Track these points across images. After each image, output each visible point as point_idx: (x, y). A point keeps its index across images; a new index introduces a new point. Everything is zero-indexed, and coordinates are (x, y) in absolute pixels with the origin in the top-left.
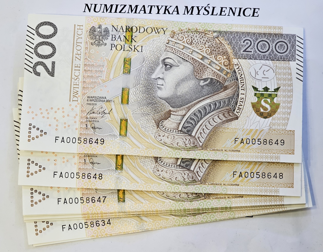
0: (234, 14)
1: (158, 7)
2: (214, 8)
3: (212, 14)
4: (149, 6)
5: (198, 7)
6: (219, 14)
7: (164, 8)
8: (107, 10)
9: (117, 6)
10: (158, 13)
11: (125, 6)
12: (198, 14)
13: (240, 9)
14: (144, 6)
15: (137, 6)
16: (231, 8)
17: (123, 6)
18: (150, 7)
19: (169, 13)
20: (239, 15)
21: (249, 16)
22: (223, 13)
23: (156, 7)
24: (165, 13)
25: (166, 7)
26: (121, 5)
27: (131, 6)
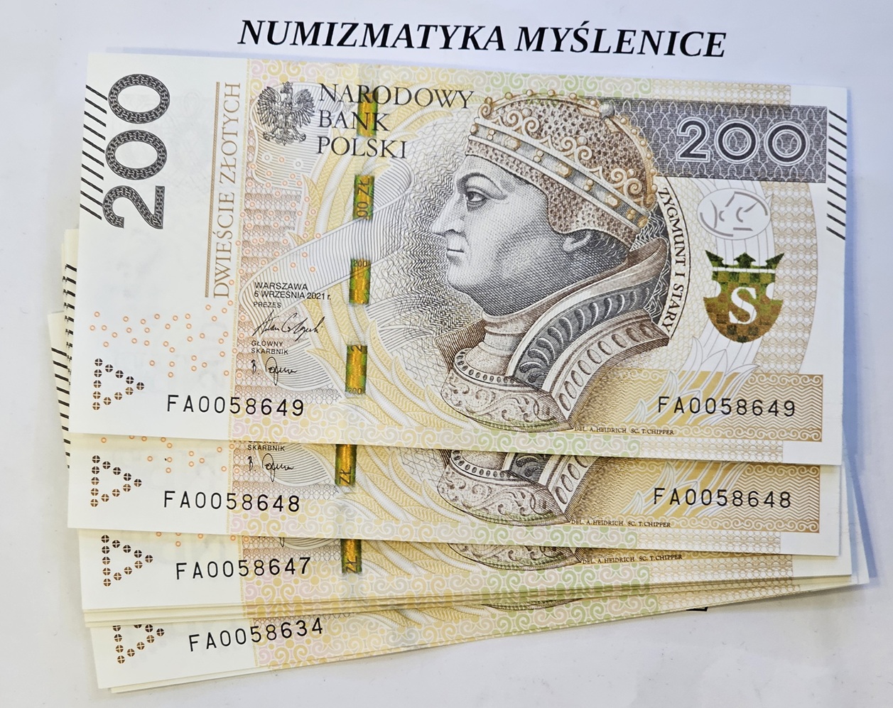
0: (656, 49)
1: (445, 28)
2: (600, 32)
3: (596, 50)
4: (420, 26)
5: (556, 31)
6: (614, 48)
7: (462, 31)
8: (304, 39)
9: (332, 25)
10: (446, 46)
11: (355, 26)
12: (558, 49)
13: (674, 34)
14: (406, 27)
15: (386, 27)
16: (647, 33)
17: (348, 27)
18: (423, 29)
19: (477, 47)
20: (670, 52)
21: (699, 54)
22: (625, 47)
23: (440, 29)
24: (464, 46)
25: (468, 29)
26: (343, 24)
27: (370, 26)
